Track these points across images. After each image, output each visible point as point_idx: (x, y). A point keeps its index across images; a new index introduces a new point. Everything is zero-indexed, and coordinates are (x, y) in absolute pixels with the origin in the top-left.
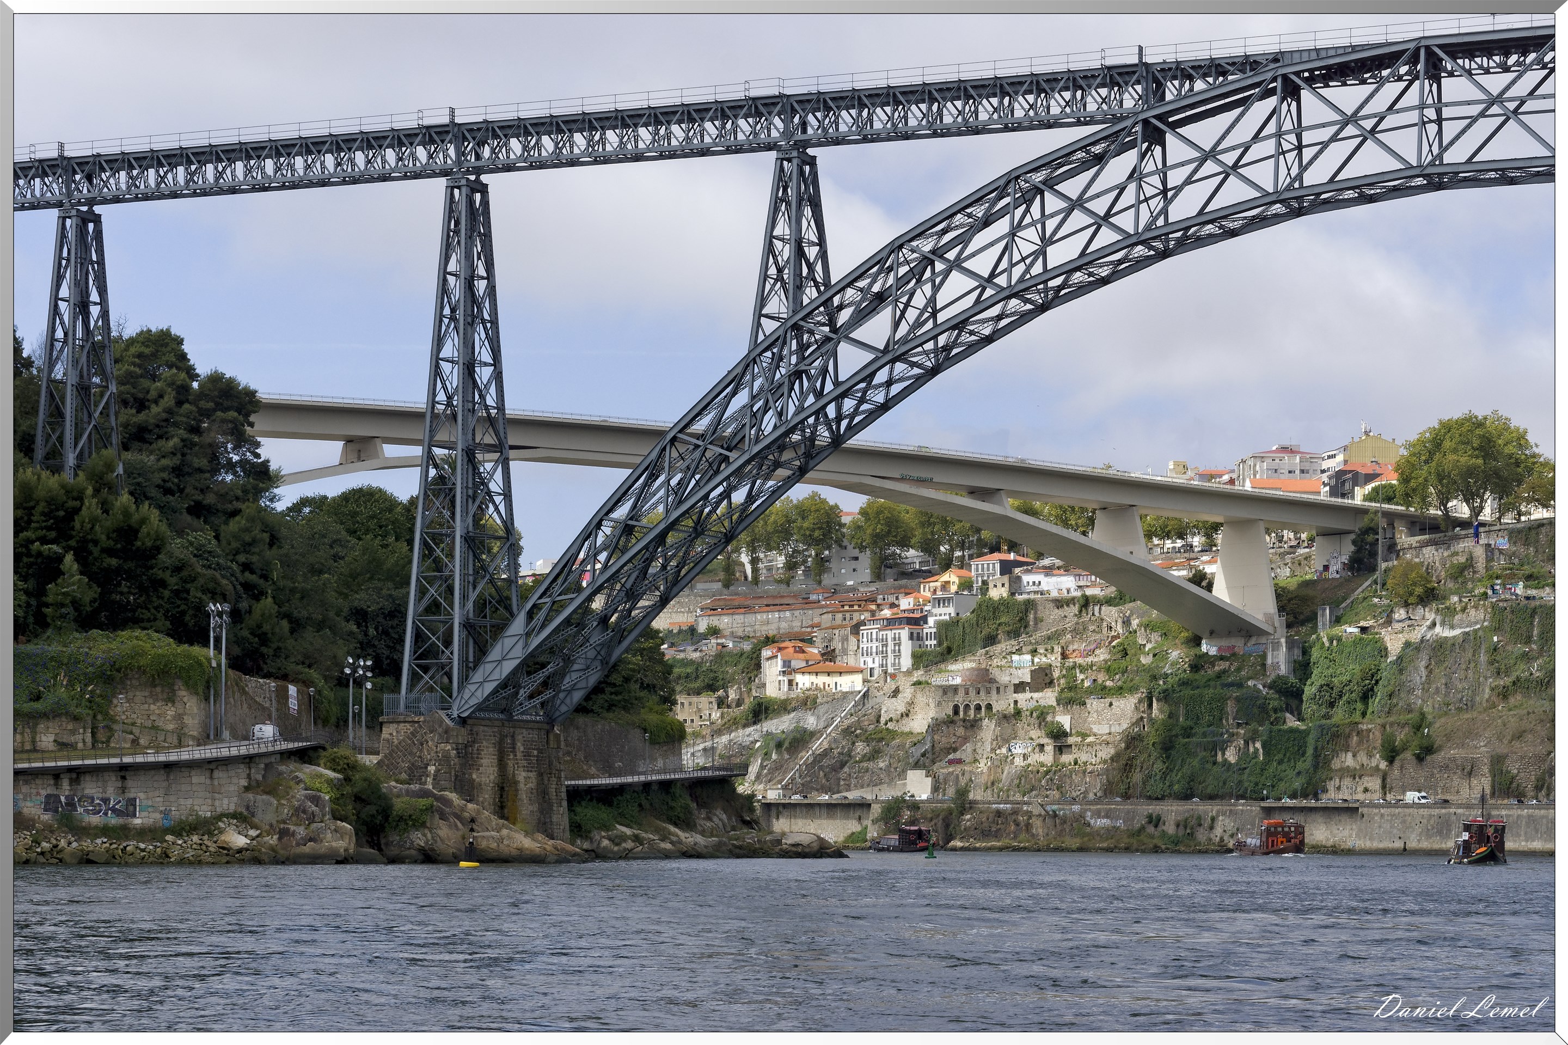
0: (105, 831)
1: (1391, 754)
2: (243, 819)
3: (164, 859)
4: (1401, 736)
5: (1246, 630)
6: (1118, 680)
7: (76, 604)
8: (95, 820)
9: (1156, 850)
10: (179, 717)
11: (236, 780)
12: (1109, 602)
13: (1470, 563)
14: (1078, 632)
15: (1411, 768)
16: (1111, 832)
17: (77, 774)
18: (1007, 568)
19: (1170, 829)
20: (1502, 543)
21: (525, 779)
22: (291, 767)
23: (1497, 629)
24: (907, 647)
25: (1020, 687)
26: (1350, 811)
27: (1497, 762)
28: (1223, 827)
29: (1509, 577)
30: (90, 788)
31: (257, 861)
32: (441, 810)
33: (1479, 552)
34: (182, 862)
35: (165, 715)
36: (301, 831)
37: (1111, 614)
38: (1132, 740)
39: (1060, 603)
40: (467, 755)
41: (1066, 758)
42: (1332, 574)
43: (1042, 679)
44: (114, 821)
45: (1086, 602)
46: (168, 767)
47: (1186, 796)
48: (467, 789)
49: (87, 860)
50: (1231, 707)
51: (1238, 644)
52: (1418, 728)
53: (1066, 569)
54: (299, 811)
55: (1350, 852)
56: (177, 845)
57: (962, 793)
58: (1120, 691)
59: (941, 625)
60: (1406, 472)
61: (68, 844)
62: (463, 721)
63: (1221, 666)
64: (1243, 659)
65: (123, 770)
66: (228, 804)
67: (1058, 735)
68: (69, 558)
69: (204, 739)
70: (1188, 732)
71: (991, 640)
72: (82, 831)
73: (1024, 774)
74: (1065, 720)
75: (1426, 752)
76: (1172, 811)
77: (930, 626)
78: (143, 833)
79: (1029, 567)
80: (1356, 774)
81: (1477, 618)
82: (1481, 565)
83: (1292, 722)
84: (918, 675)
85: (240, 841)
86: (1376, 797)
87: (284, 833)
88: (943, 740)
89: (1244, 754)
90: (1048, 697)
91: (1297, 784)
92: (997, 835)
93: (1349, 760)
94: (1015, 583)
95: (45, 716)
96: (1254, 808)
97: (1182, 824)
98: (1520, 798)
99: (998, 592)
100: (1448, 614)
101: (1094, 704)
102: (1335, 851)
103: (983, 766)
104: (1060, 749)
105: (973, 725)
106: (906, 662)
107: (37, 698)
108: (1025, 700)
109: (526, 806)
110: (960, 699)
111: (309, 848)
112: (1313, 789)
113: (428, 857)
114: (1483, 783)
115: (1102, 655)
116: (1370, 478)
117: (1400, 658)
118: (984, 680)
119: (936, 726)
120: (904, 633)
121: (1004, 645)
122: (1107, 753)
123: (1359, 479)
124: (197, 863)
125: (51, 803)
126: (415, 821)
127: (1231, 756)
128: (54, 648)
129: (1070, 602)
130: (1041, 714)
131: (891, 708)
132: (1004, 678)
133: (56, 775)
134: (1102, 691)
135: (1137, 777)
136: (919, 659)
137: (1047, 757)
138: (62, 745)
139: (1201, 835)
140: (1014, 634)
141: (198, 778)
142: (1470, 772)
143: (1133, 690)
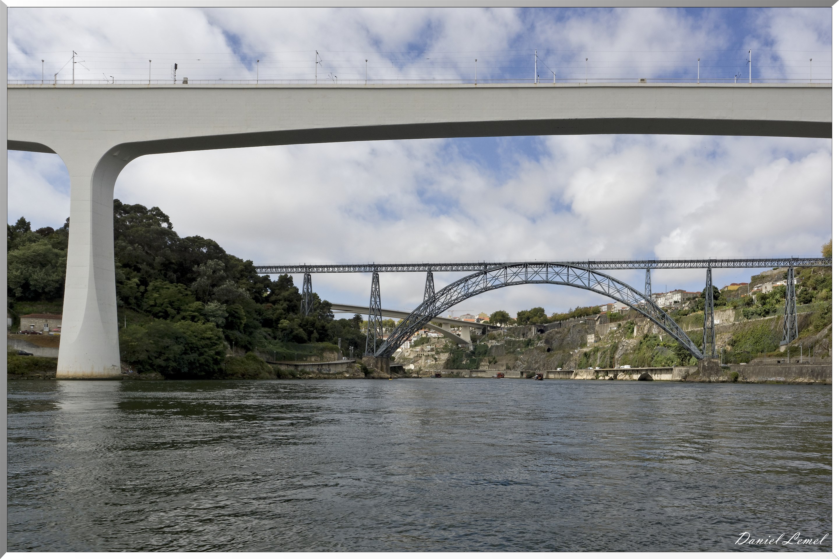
0: (326, 374)
1: (490, 363)
2: (347, 372)
3: (336, 378)
4: (491, 360)
5: (465, 343)
6: (445, 350)
7: (316, 338)
8: (325, 372)
9: (453, 377)
10: (334, 356)
11: (345, 366)
12: (442, 338)
13: (501, 334)
14: (438, 342)
15: (493, 365)
16: (445, 374)
17: (322, 365)
18: (425, 332)
19: (455, 374)
20: (506, 331)
21: (385, 366)
22: (353, 364)
23: (506, 344)
24: (409, 345)
25: (429, 351)
26: (484, 371)
27: (507, 364)
28: (464, 373)
29: (507, 336)
30: (324, 367)
31: (350, 379)
32: (374, 371)
33: (502, 332)
34: (339, 379)
35: (332, 356)
36: (357, 374)
37: (443, 340)
38: (448, 360)
39: (434, 338)
40: (377, 362)
41: (437, 363)
42: (479, 334)
43: (432, 350)
44: (327, 372)
45: (439, 338)
46: (336, 364)
47: (457, 369)
48: (377, 367)
49: (325, 378)
50: (464, 355)
51: (464, 345)
52: (494, 359)
53: (435, 332)
54: (356, 371)
55: (484, 378)
56: (338, 376)
57: (420, 368)
58: (446, 352)
59: (414, 341)
60: (491, 319)
61: (321, 376)
62: (376, 357)
63: (462, 349)
64: (466, 347)
65: (329, 364)
66: (344, 370)
67: (436, 359)
68: (315, 331)
69: (338, 360)
70: (457, 359)
71: (423, 344)
72: (323, 374)
73: (430, 365)
74: (437, 357)
75: (496, 362)
76: (455, 371)
77: (413, 341)
78: (332, 374)
79: (429, 332)
80: (484, 366)
81: (503, 342)
82: (502, 334)
83: (474, 358)
84: (411, 349)
85: (348, 376)
86: (487, 369)
87: (354, 374)
88: (416, 359)
89: (466, 363)
90: (434, 353)
91: (475, 367)
92: (426, 375)
93: (483, 363)
94: (427, 335)
95: (313, 356)
96: (469, 371)
97: (457, 373)
98: (510, 369)
99: (424, 336)
100: (498, 341)
101: (441, 354)
102: (482, 377)
103: (423, 364)
104: (436, 361)
105: (421, 357)
106: (409, 347)
107: (311, 353)
108: (430, 353)
109: (385, 370)
110: (419, 353)
111: (358, 377)
112: (477, 368)
113: (373, 378)
114: (505, 367)
115: (442, 346)
116: (483, 320)
117: (491, 348)
118: (422, 350)
119: (415, 357)
120: (408, 342)
121: (425, 345)
122: (444, 362)
123: (481, 320)
124: (341, 379)
125: (318, 370)
126: (372, 373)
127: (464, 363)
128: (313, 345)
129: (436, 338)
130: (433, 356)
131: (406, 354)
132: (426, 350)
133: (319, 365)
134: (443, 352)
135: (449, 366)
136: (411, 346)
137: (434, 362)
138: (315, 360)
139: (460, 375)
140: (427, 343)
141: (340, 366)
142: (502, 366)
143: (448, 352)
